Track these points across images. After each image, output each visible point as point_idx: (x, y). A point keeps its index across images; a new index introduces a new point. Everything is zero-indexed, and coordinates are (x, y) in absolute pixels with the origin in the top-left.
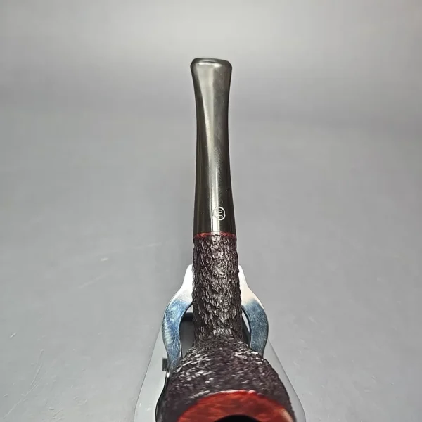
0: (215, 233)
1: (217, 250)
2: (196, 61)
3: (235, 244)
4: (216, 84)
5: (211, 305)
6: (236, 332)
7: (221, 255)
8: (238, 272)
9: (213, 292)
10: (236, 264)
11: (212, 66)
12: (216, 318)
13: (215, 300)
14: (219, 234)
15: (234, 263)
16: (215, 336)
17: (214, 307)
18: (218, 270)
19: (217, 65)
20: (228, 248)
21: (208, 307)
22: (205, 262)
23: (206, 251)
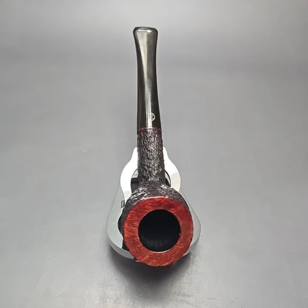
0: (149, 128)
1: (150, 137)
2: (136, 29)
3: (161, 134)
4: (148, 42)
5: (147, 166)
6: (162, 180)
7: (152, 139)
8: (162, 149)
9: (148, 159)
10: (161, 145)
11: (146, 32)
12: (150, 172)
13: (150, 163)
14: (151, 128)
15: (160, 145)
16: (150, 182)
17: (149, 167)
18: (151, 148)
19: (149, 31)
20: (157, 136)
21: (146, 167)
22: (144, 143)
23: (144, 137)
